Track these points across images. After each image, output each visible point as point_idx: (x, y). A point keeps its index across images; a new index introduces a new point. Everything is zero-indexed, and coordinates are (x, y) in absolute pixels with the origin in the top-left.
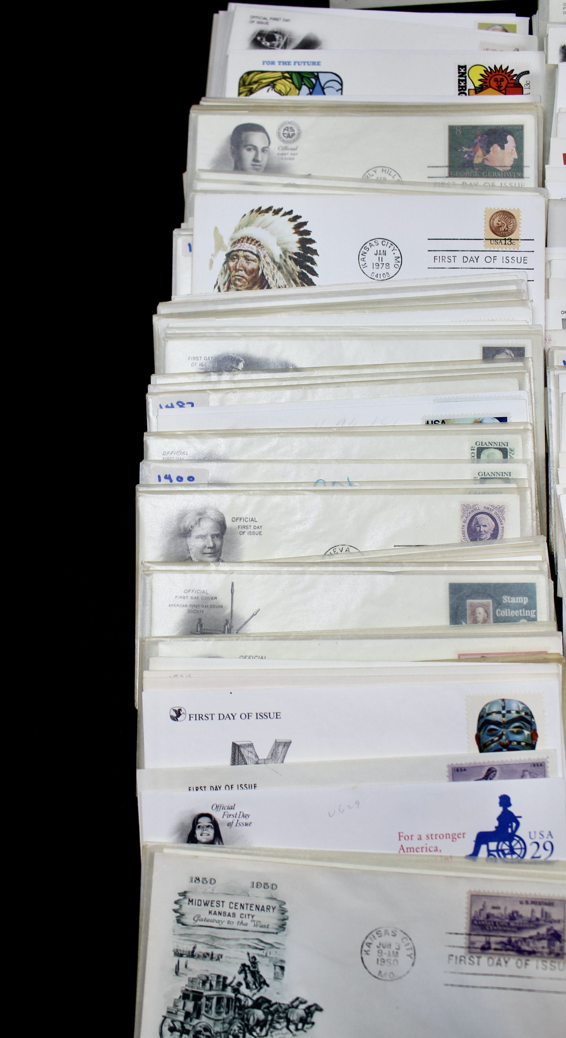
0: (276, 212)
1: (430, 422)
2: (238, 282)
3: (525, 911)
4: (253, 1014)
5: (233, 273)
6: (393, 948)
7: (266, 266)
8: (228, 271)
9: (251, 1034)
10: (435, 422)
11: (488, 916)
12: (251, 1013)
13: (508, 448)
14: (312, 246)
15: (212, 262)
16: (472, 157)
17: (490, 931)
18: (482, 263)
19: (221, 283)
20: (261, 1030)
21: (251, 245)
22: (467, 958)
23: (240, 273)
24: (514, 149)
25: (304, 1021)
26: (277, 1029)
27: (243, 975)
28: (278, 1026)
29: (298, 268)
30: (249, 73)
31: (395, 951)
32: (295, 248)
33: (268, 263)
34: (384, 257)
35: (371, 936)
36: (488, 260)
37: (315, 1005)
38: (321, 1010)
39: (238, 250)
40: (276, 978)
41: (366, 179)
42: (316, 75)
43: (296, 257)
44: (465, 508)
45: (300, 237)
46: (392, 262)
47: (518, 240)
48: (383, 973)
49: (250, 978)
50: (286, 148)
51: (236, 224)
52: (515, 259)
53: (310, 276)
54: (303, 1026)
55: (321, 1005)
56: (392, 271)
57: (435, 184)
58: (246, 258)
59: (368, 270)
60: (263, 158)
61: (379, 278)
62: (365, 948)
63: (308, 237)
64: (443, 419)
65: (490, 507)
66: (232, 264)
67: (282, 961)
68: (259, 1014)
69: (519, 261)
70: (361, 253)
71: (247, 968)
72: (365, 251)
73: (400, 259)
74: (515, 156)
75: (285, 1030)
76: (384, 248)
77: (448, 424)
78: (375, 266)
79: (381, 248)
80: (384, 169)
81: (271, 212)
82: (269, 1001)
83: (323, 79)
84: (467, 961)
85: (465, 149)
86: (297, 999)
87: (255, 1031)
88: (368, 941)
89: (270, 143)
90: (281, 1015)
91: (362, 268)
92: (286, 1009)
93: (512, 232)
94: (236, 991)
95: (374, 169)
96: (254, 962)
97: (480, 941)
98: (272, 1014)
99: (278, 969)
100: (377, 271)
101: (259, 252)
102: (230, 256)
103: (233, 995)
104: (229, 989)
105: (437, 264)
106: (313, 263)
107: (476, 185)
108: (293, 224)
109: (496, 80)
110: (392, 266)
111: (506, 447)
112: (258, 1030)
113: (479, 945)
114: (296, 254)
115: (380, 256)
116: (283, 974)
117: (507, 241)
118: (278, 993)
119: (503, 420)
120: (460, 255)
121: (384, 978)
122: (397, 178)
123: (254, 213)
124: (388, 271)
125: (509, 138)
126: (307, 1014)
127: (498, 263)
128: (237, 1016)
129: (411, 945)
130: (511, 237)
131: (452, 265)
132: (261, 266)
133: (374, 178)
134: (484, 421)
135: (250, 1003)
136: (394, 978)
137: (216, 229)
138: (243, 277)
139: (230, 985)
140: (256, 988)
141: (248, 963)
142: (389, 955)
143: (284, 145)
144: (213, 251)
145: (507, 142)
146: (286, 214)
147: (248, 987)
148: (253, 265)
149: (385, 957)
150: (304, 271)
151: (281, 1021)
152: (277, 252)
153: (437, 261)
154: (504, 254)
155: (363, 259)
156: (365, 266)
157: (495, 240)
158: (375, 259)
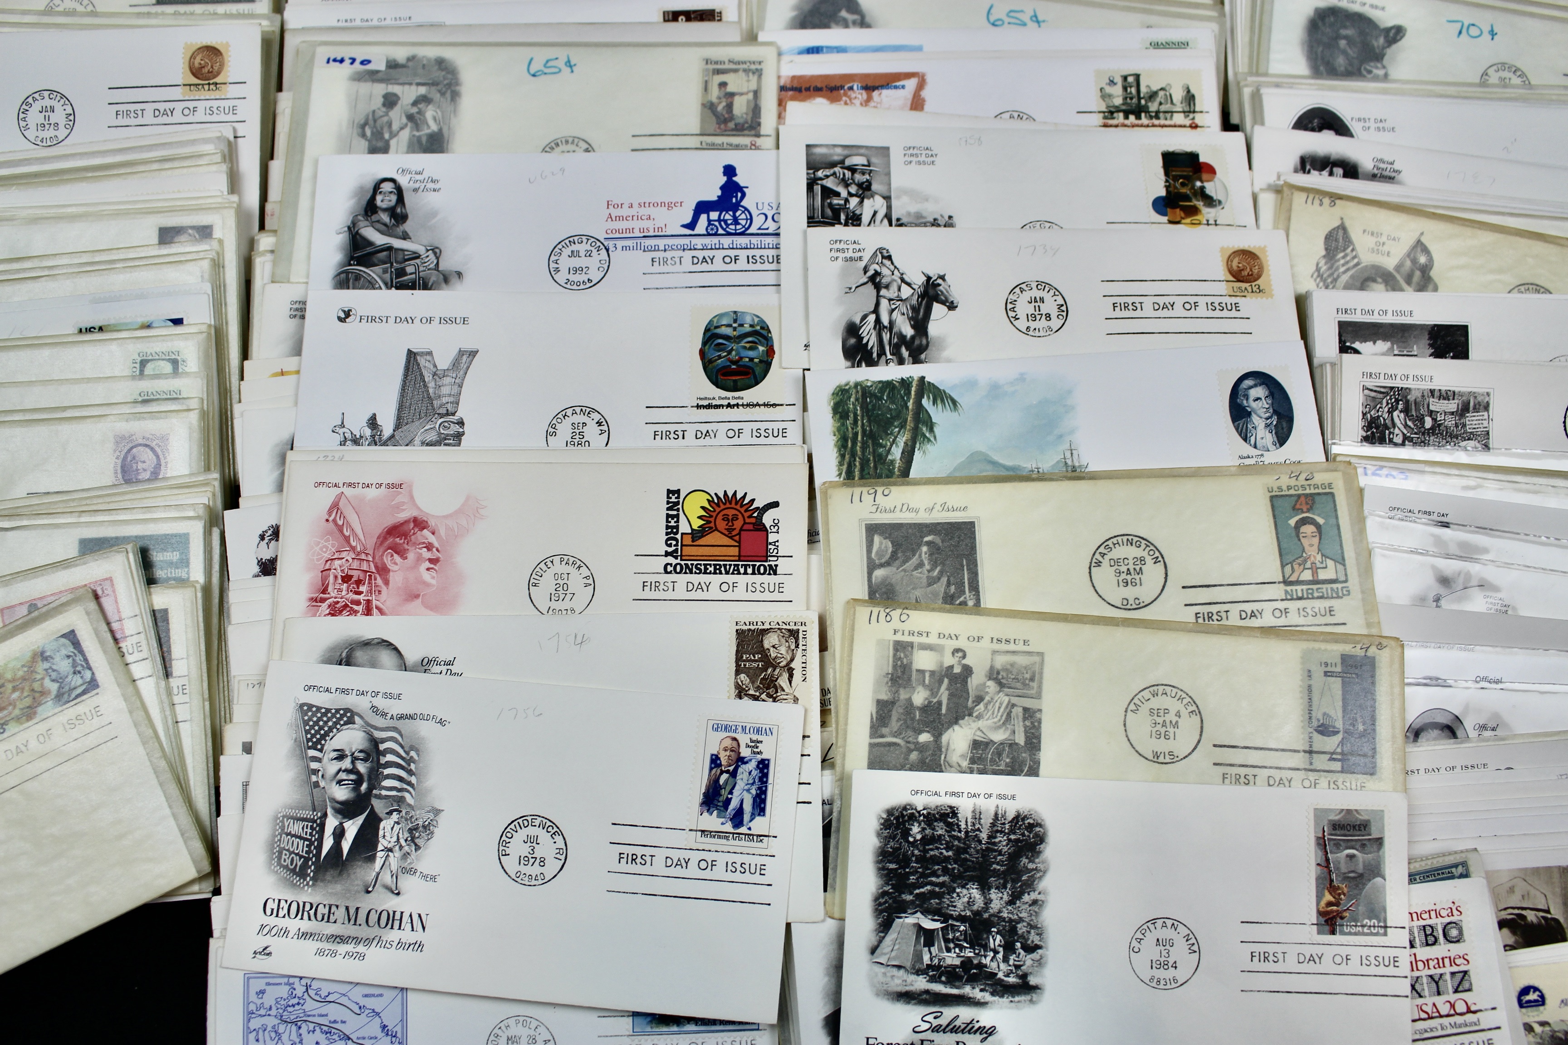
1: (84, 330)
10: (90, 330)
13: (179, 358)
18: (178, 117)
34: (51, 114)
36: (186, 112)
41: (49, 11)
44: (120, 439)
46: (62, 121)
47: (225, 84)
52: (222, 109)
56: (62, 133)
57: (139, 15)
59: (31, 134)
61: (44, 144)
64: (100, 324)
65: (151, 437)
69: (227, 111)
70: (22, 110)
72: (27, 108)
73: (72, 117)
76: (52, 103)
77: (107, 331)
78: (39, 128)
79: (47, 102)
91: (23, 130)
93: (218, 73)
100: (42, 134)
105: (121, 121)
107: (192, 14)
110: (61, 126)
111: (177, 357)
115: (47, 114)
117: (212, 87)
119: (178, 322)
120: (150, 108)
122: (90, 8)
124: (56, 133)
127: (200, 116)
130: (218, 80)
131: (140, 121)
133: (61, 9)
134: (154, 325)
153: (120, 117)
154: (208, 104)
155: (24, 119)
156: (27, 128)
157: (196, 85)
158: (40, 119)
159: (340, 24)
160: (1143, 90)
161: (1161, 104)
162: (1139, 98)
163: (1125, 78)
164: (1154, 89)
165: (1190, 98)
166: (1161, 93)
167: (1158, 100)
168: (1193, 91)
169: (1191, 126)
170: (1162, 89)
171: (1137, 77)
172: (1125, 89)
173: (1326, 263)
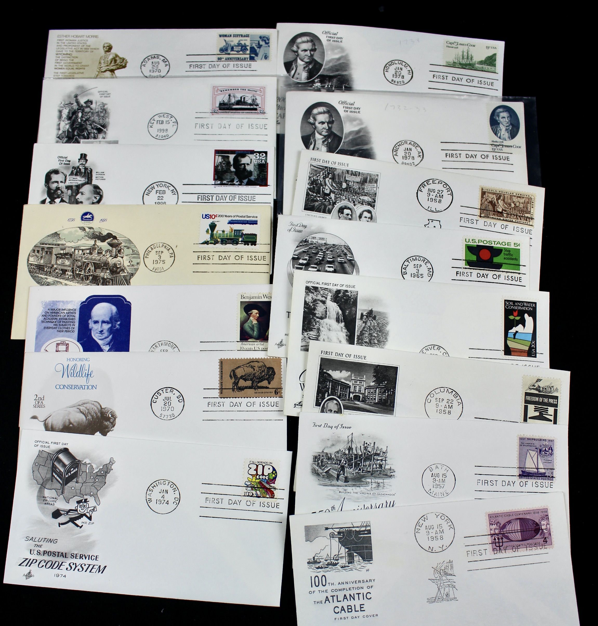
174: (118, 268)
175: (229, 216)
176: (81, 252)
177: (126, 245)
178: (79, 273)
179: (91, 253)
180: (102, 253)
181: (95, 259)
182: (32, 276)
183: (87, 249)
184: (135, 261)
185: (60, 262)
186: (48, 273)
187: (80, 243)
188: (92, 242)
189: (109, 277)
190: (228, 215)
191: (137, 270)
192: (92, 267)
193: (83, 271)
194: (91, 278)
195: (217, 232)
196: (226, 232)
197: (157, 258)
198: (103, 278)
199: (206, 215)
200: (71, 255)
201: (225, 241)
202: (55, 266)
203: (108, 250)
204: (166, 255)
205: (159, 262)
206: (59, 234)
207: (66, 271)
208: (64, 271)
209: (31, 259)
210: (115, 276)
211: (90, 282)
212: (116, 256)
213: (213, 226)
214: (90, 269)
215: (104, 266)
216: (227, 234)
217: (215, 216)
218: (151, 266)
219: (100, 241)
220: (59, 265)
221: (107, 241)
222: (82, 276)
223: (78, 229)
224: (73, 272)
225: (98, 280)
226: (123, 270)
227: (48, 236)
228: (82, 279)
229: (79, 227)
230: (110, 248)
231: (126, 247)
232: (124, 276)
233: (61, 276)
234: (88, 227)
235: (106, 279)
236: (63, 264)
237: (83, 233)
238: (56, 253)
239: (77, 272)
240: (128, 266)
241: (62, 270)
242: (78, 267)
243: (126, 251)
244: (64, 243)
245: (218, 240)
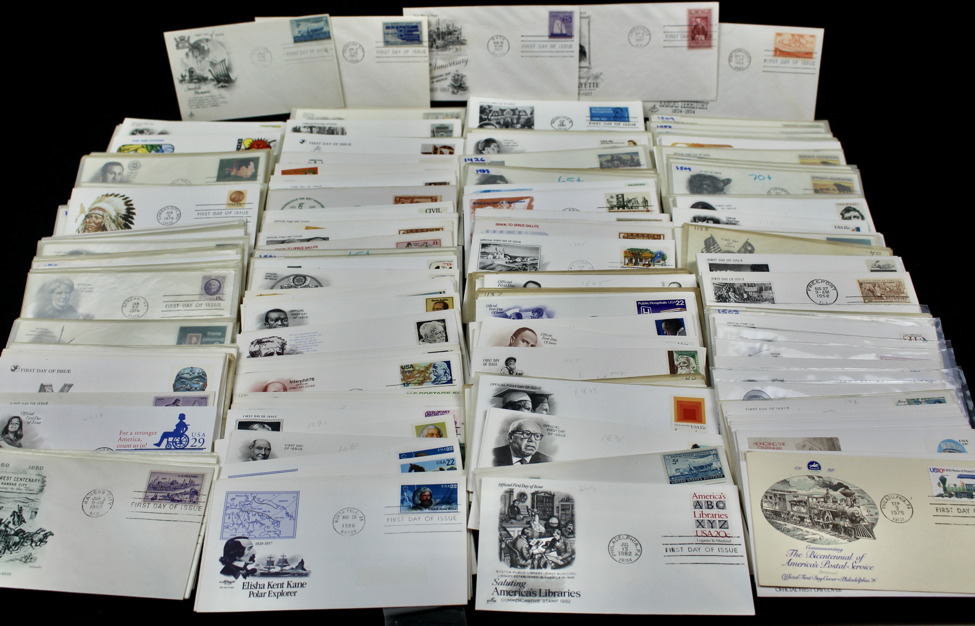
0: (116, 196)
2: (90, 229)
3: (180, 481)
4: (13, 539)
5: (88, 224)
6: (101, 500)
7: (106, 221)
8: (85, 224)
9: (9, 550)
11: (159, 483)
12: (12, 538)
14: (133, 211)
15: (77, 220)
16: (230, 173)
17: (158, 490)
18: (224, 215)
19: (80, 229)
20: (15, 547)
21: (100, 211)
22: (142, 504)
23: (92, 224)
24: (253, 168)
25: (41, 541)
26: (25, 546)
27: (12, 517)
28: (25, 544)
29: (124, 221)
30: (124, 146)
31: (102, 501)
32: (123, 211)
33: (108, 220)
34: (171, 215)
35: (90, 493)
36: (227, 213)
37: (50, 532)
38: (53, 535)
39: (92, 214)
40: (31, 518)
42: (160, 146)
43: (123, 216)
45: (127, 207)
47: (244, 204)
48: (92, 513)
49: (16, 519)
50: (132, 173)
51: (93, 201)
52: (242, 212)
53: (130, 225)
54: (40, 544)
55: (53, 532)
56: (175, 220)
57: (209, 185)
58: (96, 217)
59: (161, 221)
60: (118, 178)
61: (168, 223)
62: (86, 500)
63: (131, 207)
66: (88, 220)
67: (37, 509)
68: (17, 539)
69: (244, 213)
70: (159, 213)
71: (16, 514)
72: (161, 212)
73: (179, 215)
74: (254, 171)
75: (29, 546)
76: (172, 210)
78: (165, 219)
79: (170, 210)
80: (182, 180)
81: (113, 196)
82: (24, 531)
83: (164, 147)
84: (142, 505)
85: (227, 169)
86: (41, 529)
87: (11, 548)
88: (88, 496)
89: (123, 170)
90: (29, 538)
92: (32, 535)
93: (241, 200)
94: (6, 526)
95: (178, 180)
96: (21, 510)
97: (152, 495)
98: (24, 538)
99: (33, 513)
100: (166, 221)
101: (103, 214)
102: (87, 216)
103: (4, 529)
104: (3, 525)
105: (199, 216)
106: (132, 218)
108: (124, 201)
109: (257, 145)
110: (175, 218)
112: (13, 548)
113: (150, 497)
114: (124, 215)
115: (169, 214)
116: (36, 516)
117: (238, 205)
118: (30, 527)
120: (212, 212)
121: (93, 516)
123: (104, 197)
124: (172, 220)
125: (252, 164)
126: (44, 537)
127: (233, 215)
128: (3, 540)
129: (112, 498)
130: (241, 202)
131: (208, 216)
132: (104, 221)
135: (13, 532)
136: (98, 515)
137: (82, 204)
138: (93, 226)
139: (3, 523)
140: (19, 524)
141: (17, 511)
142: (98, 503)
143: (130, 171)
144: (78, 213)
145: (249, 165)
146: (121, 196)
147: (14, 524)
148: (100, 220)
149: (95, 504)
150: (127, 223)
151: (28, 541)
152: (113, 214)
154: (236, 211)
155: (160, 216)
156: (160, 219)
157: (232, 204)
158: (166, 216)
159: (292, 188)
160: (625, 199)
161: (633, 204)
162: (624, 202)
163: (617, 196)
164: (630, 198)
165: (645, 201)
166: (633, 200)
167: (632, 202)
168: (647, 199)
169: (647, 211)
170: (633, 199)
171: (623, 195)
172: (618, 199)
173: (706, 250)
174: (857, 517)
175: (957, 471)
176: (815, 500)
177: (860, 495)
178: (818, 522)
179: (826, 502)
180: (837, 502)
181: (831, 508)
182: (769, 522)
183: (821, 498)
184: (873, 512)
185: (795, 508)
186: (786, 520)
187: (812, 491)
188: (824, 491)
189: (850, 526)
190: (955, 470)
191: (877, 519)
192: (830, 515)
193: (821, 519)
194: (831, 526)
195: (949, 485)
196: (958, 486)
197: (894, 509)
198: (844, 527)
199: (934, 469)
200: (805, 503)
201: (959, 494)
202: (792, 513)
203: (843, 499)
204: (903, 506)
205: (898, 512)
206: (788, 482)
207: (804, 518)
208: (802, 519)
209: (765, 505)
210: (856, 524)
211: (831, 530)
212: (852, 506)
213: (943, 480)
214: (828, 517)
215: (842, 515)
216: (959, 488)
217: (943, 470)
218: (891, 517)
219: (832, 490)
220: (796, 512)
221: (839, 490)
222: (821, 523)
223: (807, 477)
224: (811, 519)
225: (839, 529)
226: (862, 520)
227: (778, 483)
228: (823, 527)
229: (808, 476)
230: (845, 497)
231: (860, 496)
232: (865, 526)
233: (799, 523)
234: (817, 476)
235: (847, 528)
236: (799, 512)
237: (813, 482)
238: (790, 500)
239: (816, 520)
240: (867, 515)
241: (799, 517)
242: (816, 515)
243: (861, 501)
244: (796, 490)
245: (952, 493)
